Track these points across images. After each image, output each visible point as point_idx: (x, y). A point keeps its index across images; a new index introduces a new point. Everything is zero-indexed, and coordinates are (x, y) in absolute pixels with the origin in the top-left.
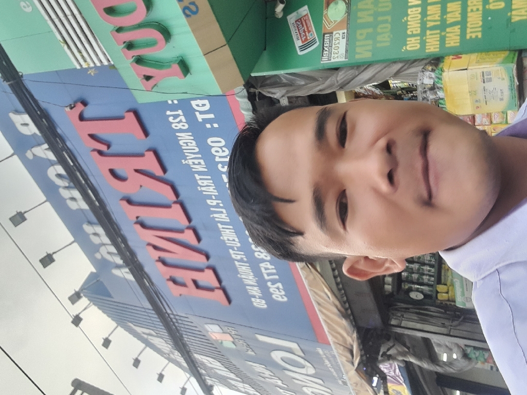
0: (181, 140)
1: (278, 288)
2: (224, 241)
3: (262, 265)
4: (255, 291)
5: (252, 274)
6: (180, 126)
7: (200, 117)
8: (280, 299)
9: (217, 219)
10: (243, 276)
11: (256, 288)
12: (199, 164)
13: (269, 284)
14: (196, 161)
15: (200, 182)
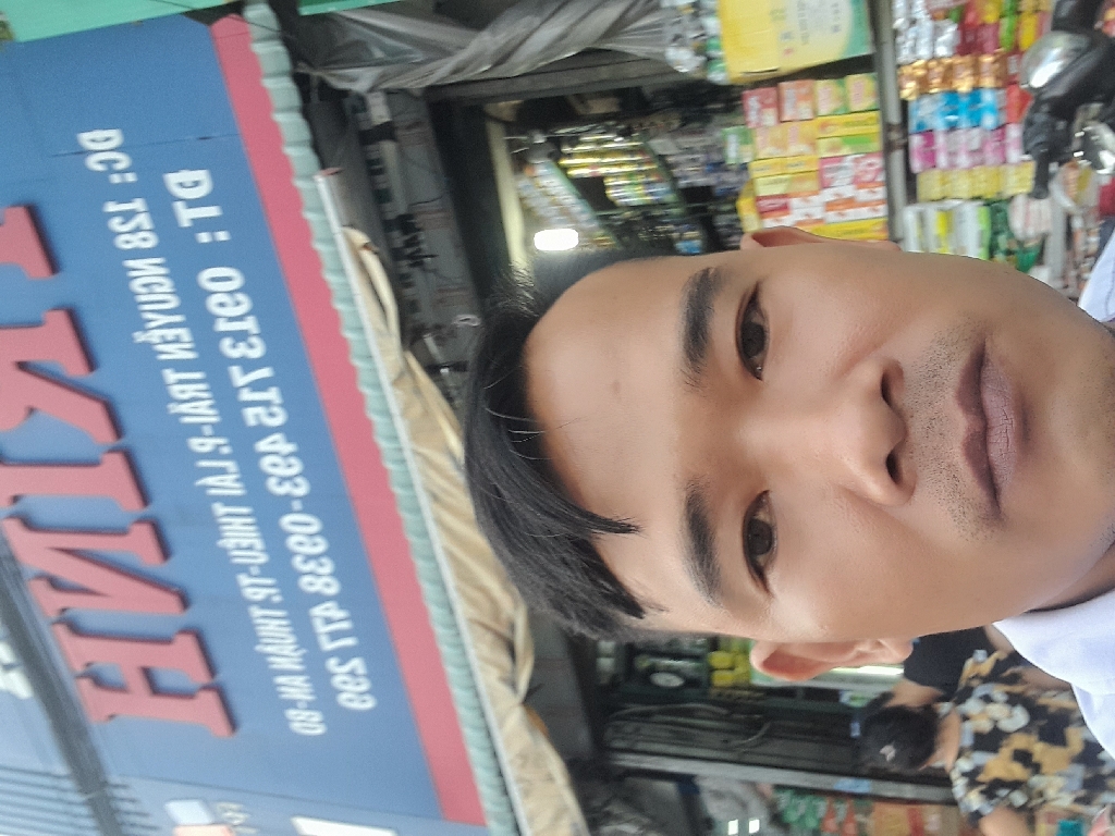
0: (136, 278)
1: (352, 673)
2: (225, 551)
3: (318, 611)
4: (296, 688)
5: (291, 639)
6: (136, 242)
7: (186, 216)
8: (356, 705)
9: (213, 492)
10: (269, 649)
11: (299, 680)
12: (177, 340)
13: (332, 663)
14: (170, 333)
15: (175, 390)
